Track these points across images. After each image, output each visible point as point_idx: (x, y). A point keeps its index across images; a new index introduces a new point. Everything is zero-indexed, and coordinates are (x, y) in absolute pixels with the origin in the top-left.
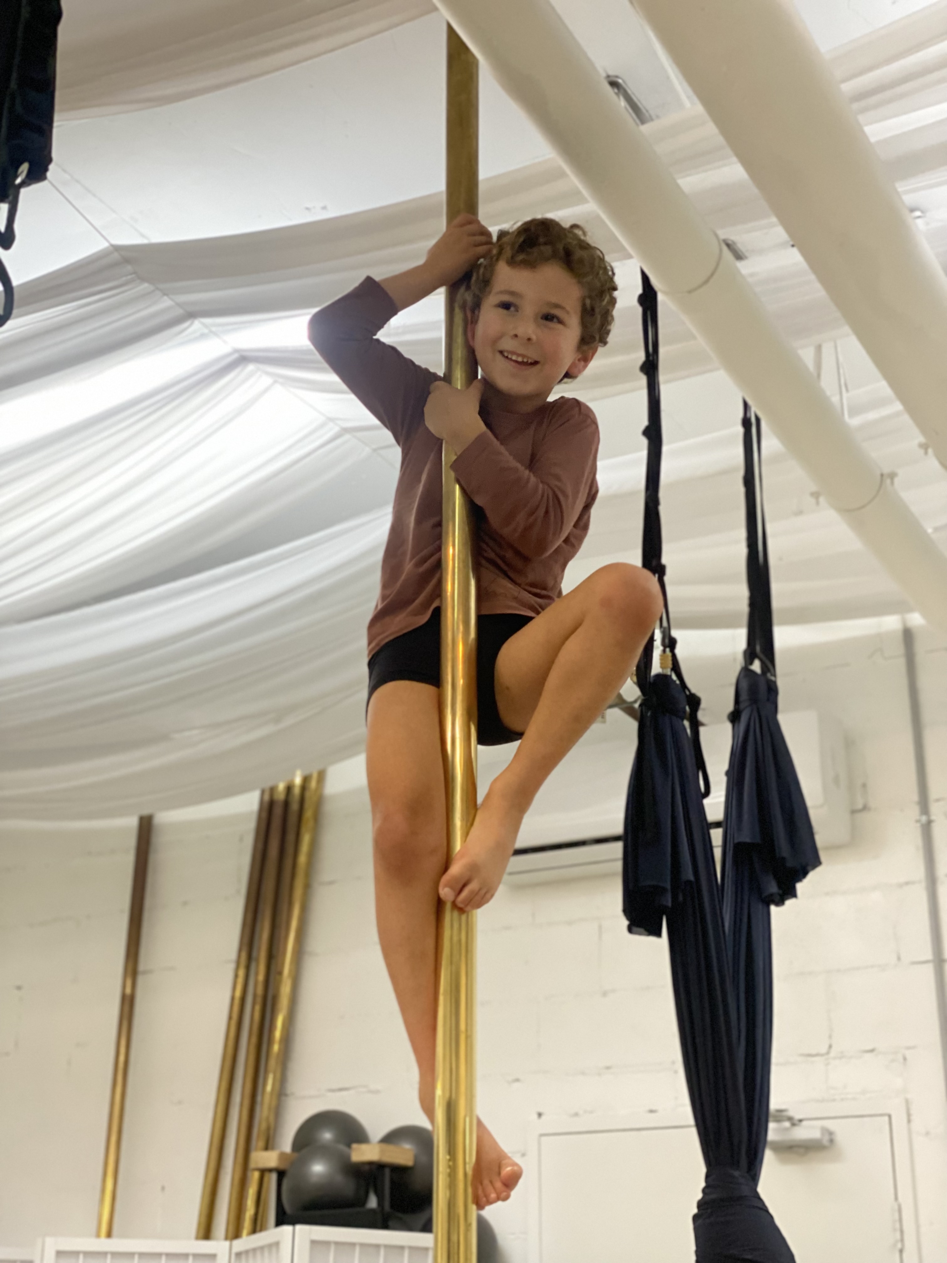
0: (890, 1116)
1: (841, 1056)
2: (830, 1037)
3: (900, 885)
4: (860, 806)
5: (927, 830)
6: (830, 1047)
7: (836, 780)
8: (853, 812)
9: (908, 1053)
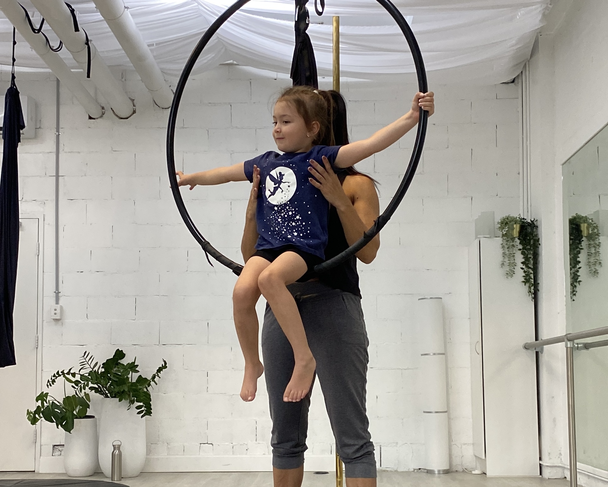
0: (38, 219)
1: (26, 201)
2: (23, 196)
3: (48, 153)
4: (38, 127)
5: (58, 136)
6: (23, 198)
7: (31, 119)
8: (36, 128)
9: (45, 201)
